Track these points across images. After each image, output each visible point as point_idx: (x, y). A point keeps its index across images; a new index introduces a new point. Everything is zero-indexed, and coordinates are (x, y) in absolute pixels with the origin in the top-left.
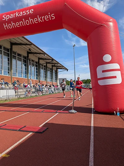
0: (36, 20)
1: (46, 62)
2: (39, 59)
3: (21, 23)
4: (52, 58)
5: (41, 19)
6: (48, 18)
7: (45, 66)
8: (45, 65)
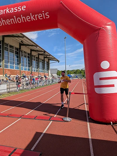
0: (28, 18)
1: (39, 54)
2: (31, 50)
3: (12, 20)
4: (44, 50)
5: (34, 17)
6: (42, 16)
7: (37, 58)
8: (37, 56)
